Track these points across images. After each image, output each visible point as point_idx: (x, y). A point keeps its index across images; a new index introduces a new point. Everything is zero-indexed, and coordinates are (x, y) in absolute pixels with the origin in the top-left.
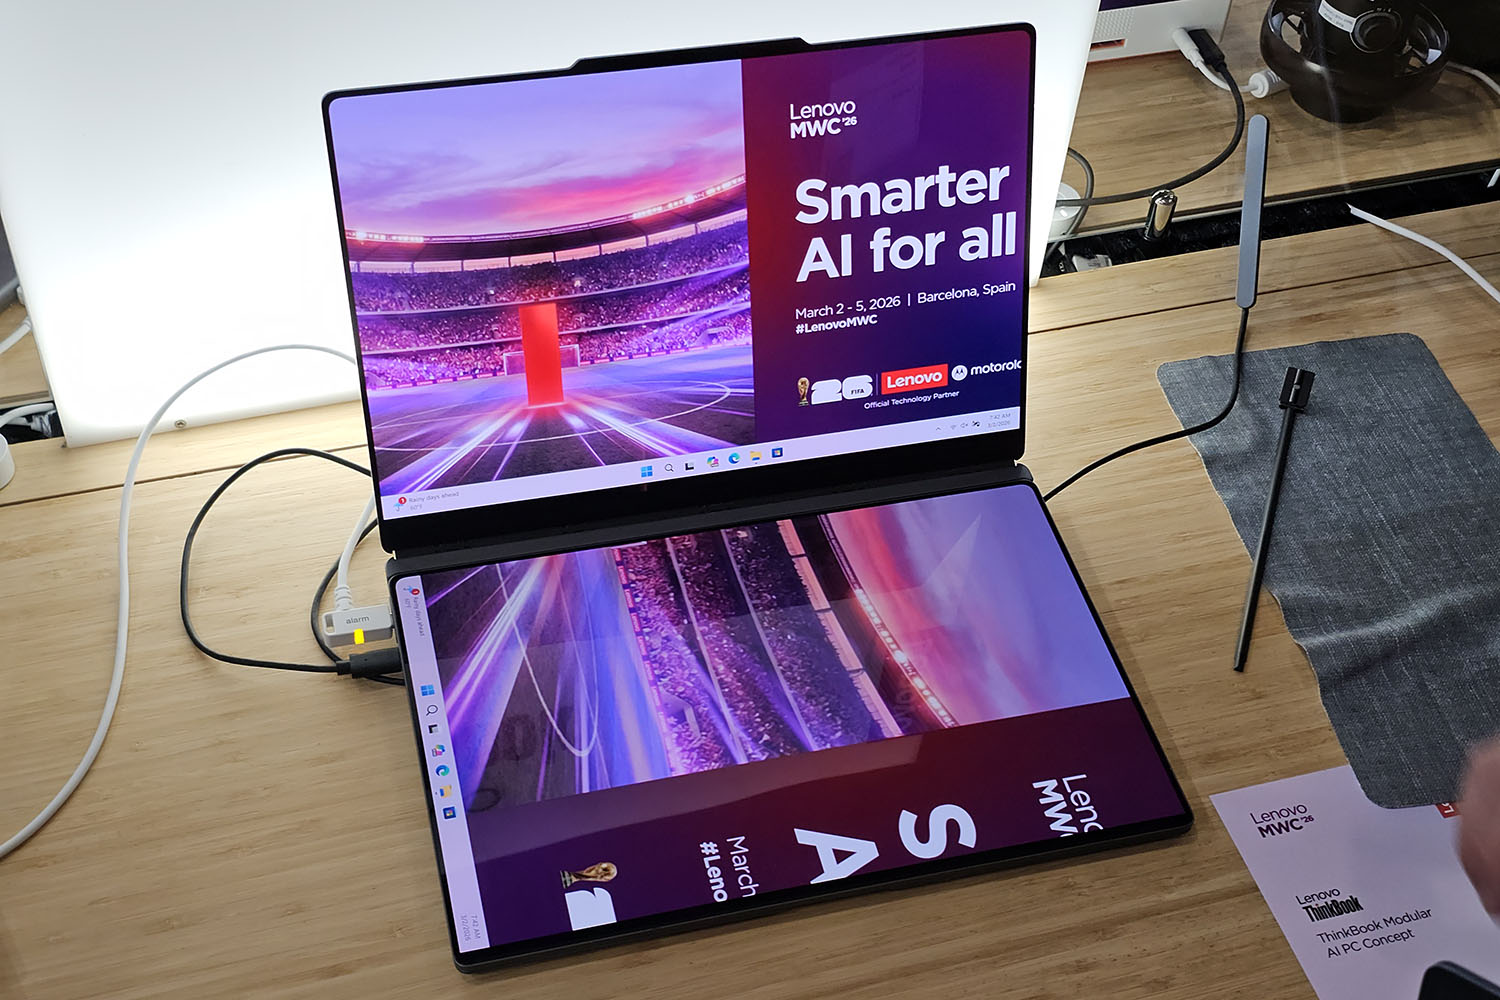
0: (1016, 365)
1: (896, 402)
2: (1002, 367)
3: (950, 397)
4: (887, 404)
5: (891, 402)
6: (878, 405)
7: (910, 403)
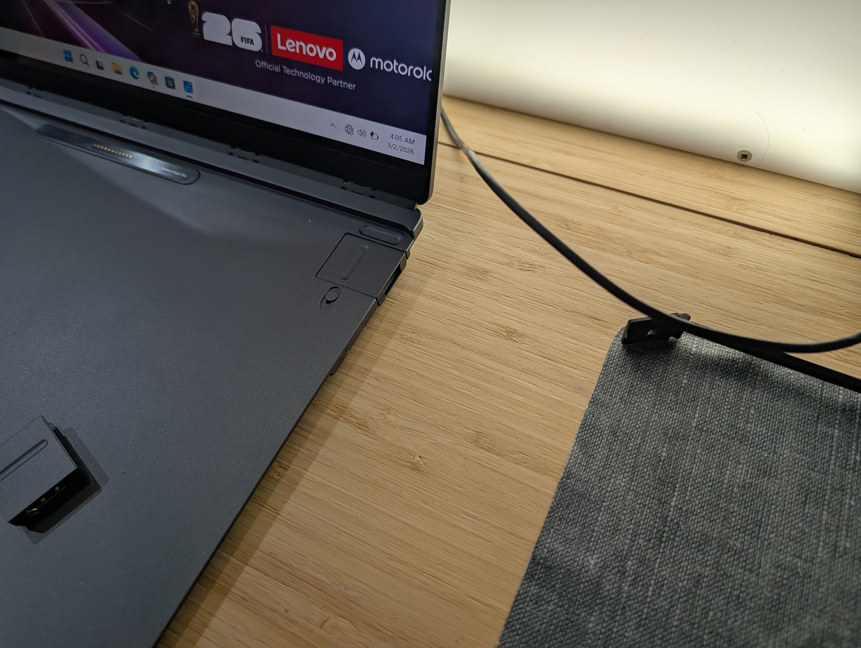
0: (425, 74)
1: (288, 71)
2: (408, 71)
3: (346, 89)
4: (277, 69)
5: (282, 69)
6: (269, 67)
7: (302, 78)
